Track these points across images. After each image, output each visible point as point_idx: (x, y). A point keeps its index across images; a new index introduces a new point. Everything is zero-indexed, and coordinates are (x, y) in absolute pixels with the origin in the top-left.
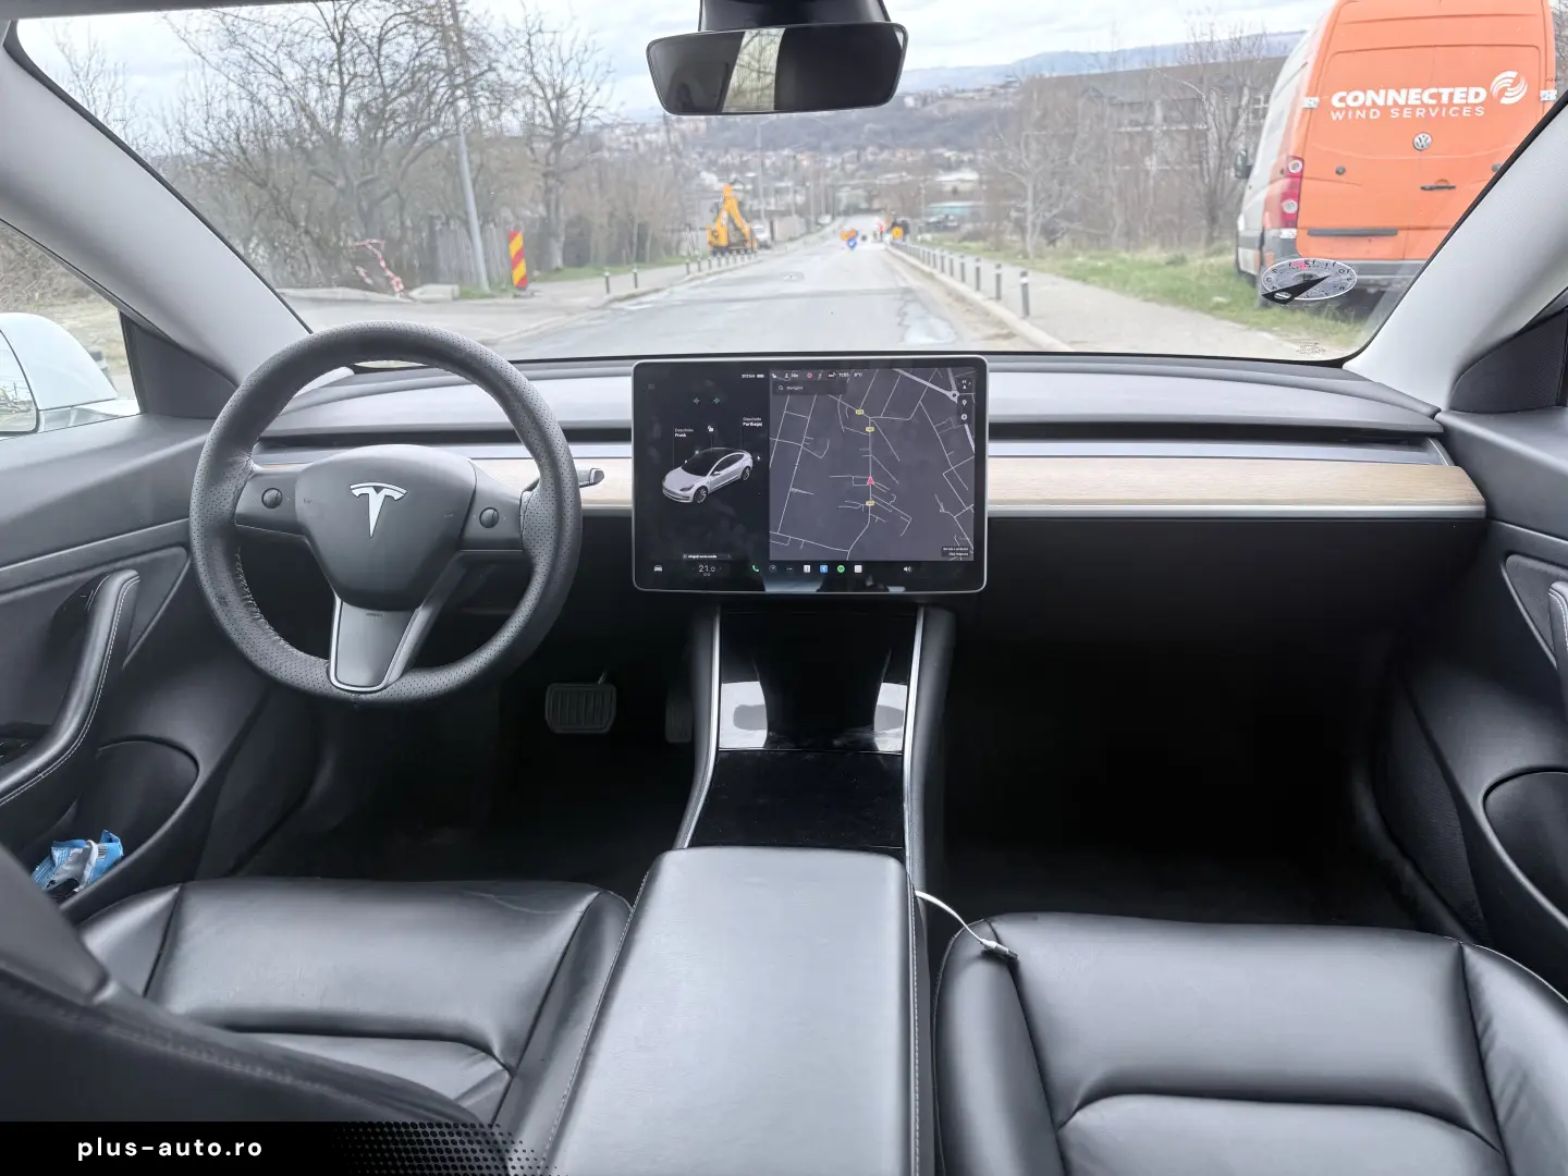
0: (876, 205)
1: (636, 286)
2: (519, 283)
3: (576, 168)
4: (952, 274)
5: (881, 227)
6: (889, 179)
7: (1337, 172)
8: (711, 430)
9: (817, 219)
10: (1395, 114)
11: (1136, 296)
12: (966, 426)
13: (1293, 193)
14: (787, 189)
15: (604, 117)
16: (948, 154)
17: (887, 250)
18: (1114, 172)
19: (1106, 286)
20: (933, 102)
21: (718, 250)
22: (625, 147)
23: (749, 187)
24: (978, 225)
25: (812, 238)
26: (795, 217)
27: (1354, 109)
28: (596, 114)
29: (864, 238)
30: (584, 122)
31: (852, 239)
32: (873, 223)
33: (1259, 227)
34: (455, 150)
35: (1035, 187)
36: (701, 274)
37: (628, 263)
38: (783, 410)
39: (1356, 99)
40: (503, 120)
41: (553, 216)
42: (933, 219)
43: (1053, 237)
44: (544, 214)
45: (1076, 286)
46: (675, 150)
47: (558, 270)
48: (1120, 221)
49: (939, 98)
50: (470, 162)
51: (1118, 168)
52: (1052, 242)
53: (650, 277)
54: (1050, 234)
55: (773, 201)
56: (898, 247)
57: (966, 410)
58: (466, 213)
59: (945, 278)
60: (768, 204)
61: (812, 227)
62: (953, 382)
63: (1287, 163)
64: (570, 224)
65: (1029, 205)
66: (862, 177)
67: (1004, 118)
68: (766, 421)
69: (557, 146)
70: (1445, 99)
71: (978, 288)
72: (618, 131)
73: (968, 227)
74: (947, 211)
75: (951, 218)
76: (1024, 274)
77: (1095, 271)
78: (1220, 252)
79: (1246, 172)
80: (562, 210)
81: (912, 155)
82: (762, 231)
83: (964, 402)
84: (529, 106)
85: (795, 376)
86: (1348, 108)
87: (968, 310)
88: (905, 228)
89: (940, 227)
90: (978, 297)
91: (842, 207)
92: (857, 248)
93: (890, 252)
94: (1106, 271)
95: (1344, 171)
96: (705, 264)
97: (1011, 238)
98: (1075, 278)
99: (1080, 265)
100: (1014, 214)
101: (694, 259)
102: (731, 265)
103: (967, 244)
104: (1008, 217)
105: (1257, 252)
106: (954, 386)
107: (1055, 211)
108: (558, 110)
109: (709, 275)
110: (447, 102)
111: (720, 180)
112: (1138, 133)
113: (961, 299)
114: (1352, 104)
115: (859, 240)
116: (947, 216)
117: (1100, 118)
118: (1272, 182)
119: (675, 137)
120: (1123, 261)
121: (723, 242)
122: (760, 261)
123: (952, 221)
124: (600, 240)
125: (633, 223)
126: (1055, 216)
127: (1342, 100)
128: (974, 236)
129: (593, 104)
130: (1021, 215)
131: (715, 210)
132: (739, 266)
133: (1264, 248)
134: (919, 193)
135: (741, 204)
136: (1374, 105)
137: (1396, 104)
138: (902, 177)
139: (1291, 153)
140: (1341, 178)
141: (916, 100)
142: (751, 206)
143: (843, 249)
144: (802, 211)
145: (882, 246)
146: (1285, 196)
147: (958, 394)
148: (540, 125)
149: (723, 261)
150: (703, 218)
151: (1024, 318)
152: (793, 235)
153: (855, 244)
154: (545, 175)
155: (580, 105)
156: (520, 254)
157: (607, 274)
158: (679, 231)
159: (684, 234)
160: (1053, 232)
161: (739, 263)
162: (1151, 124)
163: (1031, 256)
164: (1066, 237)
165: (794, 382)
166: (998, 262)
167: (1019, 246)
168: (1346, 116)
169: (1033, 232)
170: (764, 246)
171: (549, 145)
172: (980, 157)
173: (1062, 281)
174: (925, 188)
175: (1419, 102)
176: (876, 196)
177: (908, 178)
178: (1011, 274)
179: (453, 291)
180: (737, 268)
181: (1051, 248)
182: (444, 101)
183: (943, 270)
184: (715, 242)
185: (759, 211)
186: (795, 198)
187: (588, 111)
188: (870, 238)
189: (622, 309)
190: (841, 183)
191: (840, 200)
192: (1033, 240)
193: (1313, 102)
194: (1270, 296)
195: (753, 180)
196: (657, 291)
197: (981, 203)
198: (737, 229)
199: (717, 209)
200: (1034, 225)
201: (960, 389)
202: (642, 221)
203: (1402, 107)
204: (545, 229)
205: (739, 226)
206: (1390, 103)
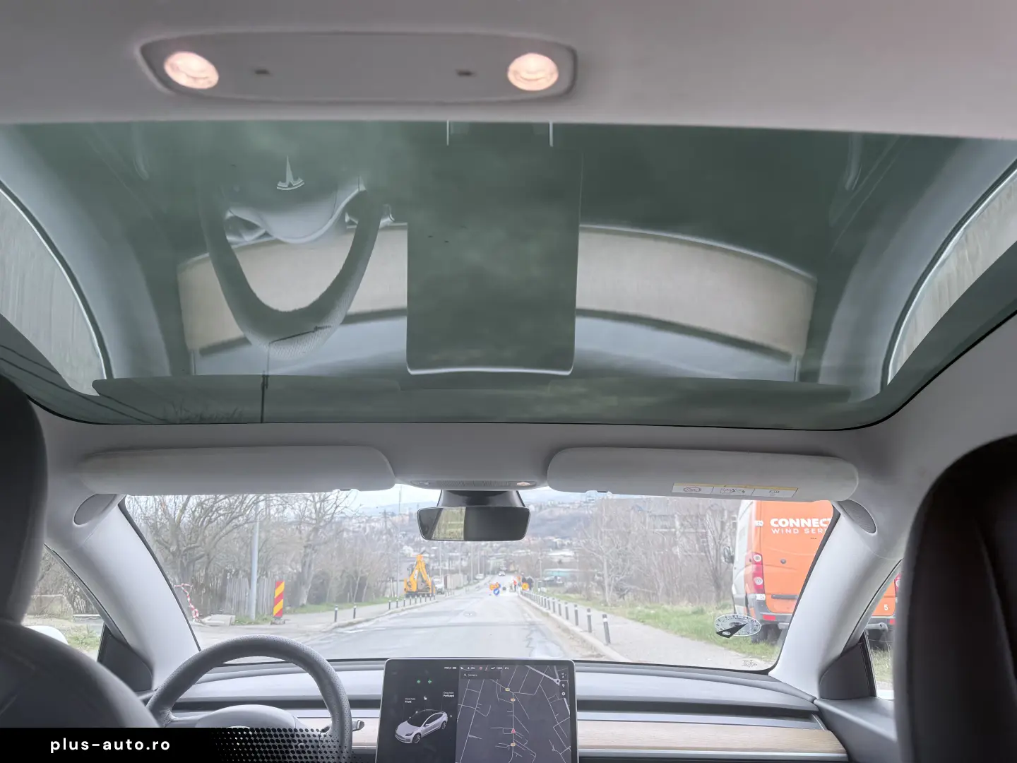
0: (512, 568)
1: (355, 617)
2: (277, 614)
3: (325, 543)
4: (560, 614)
5: (515, 582)
6: (520, 553)
7: (782, 562)
8: (426, 699)
9: (474, 576)
10: (807, 531)
11: (676, 633)
12: (565, 699)
13: (759, 572)
14: (457, 557)
15: (348, 512)
16: (555, 540)
17: (519, 596)
18: (655, 554)
19: (656, 626)
20: (545, 509)
21: (410, 594)
22: (357, 530)
23: (433, 555)
24: (575, 583)
25: (471, 588)
26: (461, 575)
27: (784, 528)
28: (343, 511)
29: (504, 589)
30: (335, 516)
31: (496, 589)
32: (510, 579)
33: (744, 592)
34: (251, 531)
35: (608, 561)
36: (397, 609)
37: (350, 601)
38: (465, 687)
39: (784, 523)
40: (285, 514)
41: (306, 571)
42: (547, 579)
43: (622, 593)
44: (300, 570)
45: (639, 625)
46: (389, 532)
47: (303, 606)
48: (662, 585)
49: (548, 506)
50: (260, 537)
51: (657, 553)
52: (622, 596)
53: (364, 611)
54: (620, 592)
55: (447, 564)
56: (525, 595)
57: (564, 690)
58: (251, 569)
59: (555, 616)
60: (445, 566)
61: (471, 580)
62: (557, 673)
63: (753, 556)
64: (316, 576)
65: (605, 572)
66: (503, 552)
67: (587, 521)
68: (456, 694)
69: (316, 530)
71: (577, 624)
72: (354, 521)
73: (569, 585)
74: (556, 574)
75: (558, 578)
76: (605, 616)
77: (648, 616)
78: (724, 607)
79: (732, 559)
80: (312, 568)
81: (533, 540)
82: (439, 583)
83: (563, 685)
84: (302, 507)
85: (473, 668)
86: (780, 527)
87: (571, 638)
88: (530, 583)
89: (551, 583)
90: (577, 629)
91: (491, 569)
92: (500, 595)
93: (522, 599)
94: (656, 617)
95: (785, 562)
96: (401, 603)
97: (596, 592)
98: (637, 620)
99: (640, 612)
100: (597, 578)
101: (394, 600)
102: (418, 604)
103: (568, 595)
104: (593, 579)
105: (745, 608)
106: (557, 676)
107: (621, 578)
108: (320, 508)
109: (403, 610)
110: (253, 503)
111: (414, 551)
112: (666, 532)
113: (566, 630)
115: (501, 589)
116: (556, 577)
117: (644, 523)
118: (746, 566)
119: (389, 525)
120: (666, 610)
121: (414, 589)
122: (437, 602)
123: (559, 580)
124: (334, 588)
125: (357, 577)
126: (621, 580)
127: (776, 523)
128: (574, 590)
129: (343, 505)
130: (601, 578)
131: (410, 569)
132: (423, 605)
133: (749, 606)
134: (538, 562)
135: (427, 566)
136: (795, 527)
137: (806, 527)
138: (527, 552)
139: (754, 551)
140: (784, 565)
141: (535, 507)
142: (433, 567)
143: (490, 595)
144: (465, 571)
145: (515, 594)
146: (755, 575)
147: (560, 681)
148: (308, 517)
149: (413, 601)
150: (402, 574)
151: (607, 645)
152: (459, 586)
153: (499, 592)
154: (305, 547)
155: (335, 506)
156: (280, 596)
157: (336, 609)
158: (387, 581)
159: (389, 584)
160: (622, 590)
161: (424, 602)
162: (674, 527)
163: (609, 605)
164: (630, 593)
165: (472, 672)
166: (588, 607)
167: (601, 598)
168: (780, 531)
169: (610, 589)
170: (440, 592)
171: (310, 529)
172: (574, 543)
173: (630, 622)
174: (542, 560)
175: (818, 526)
176: (511, 563)
177: (531, 553)
178: (596, 615)
179: (231, 618)
180: (422, 606)
181: (622, 600)
182: (251, 502)
183: (554, 611)
184: (408, 589)
185: (438, 570)
186: (461, 563)
187: (339, 509)
188: (508, 589)
189: (342, 633)
190: (490, 555)
191: (489, 564)
192: (609, 595)
193: (761, 523)
194: (720, 633)
195: (435, 551)
196: (367, 621)
197: (576, 570)
198: (423, 581)
200: (609, 585)
201: (561, 678)
202: (363, 575)
203: (810, 528)
204: (300, 580)
205: (425, 579)
206: (803, 525)
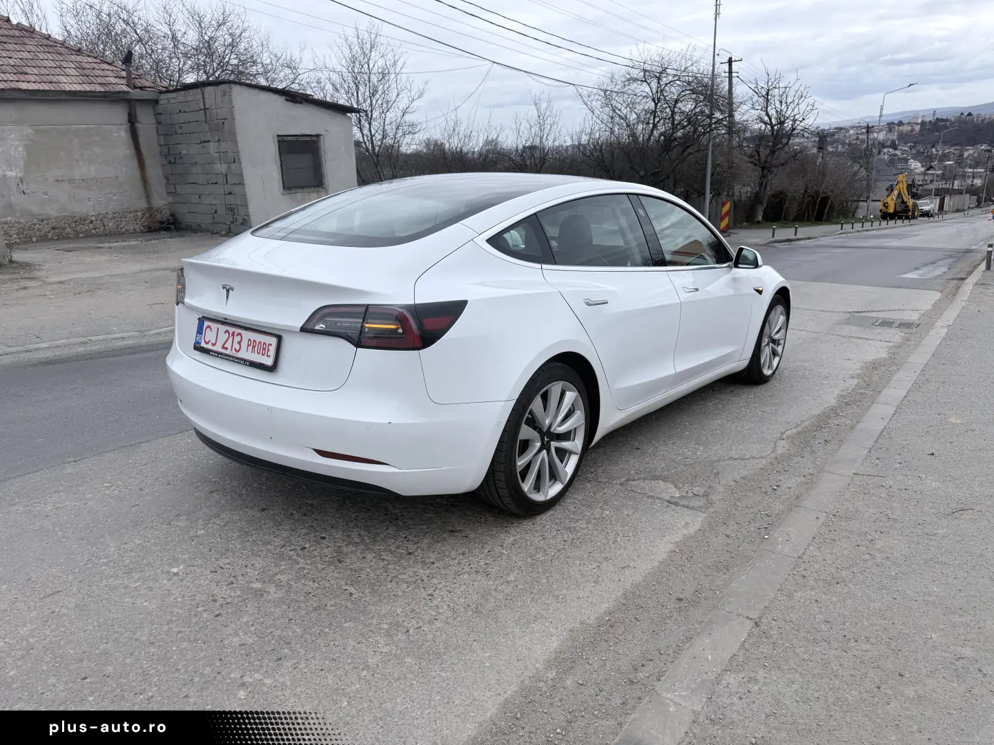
1: (796, 235)
2: (724, 228)
21: (886, 216)
41: (762, 190)
47: (759, 222)
64: (773, 196)
108: (777, 131)
110: (704, 132)
119: (894, 136)
121: (891, 210)
122: (916, 225)
124: (792, 208)
125: (818, 197)
150: (880, 192)
152: (963, 207)
156: (727, 214)
157: (774, 227)
158: (858, 201)
159: (861, 204)
170: (930, 214)
171: (768, 151)
184: (885, 210)
189: (776, 248)
196: (810, 238)
198: (903, 202)
199: (891, 189)
202: (825, 195)
204: (756, 199)
205: (905, 200)
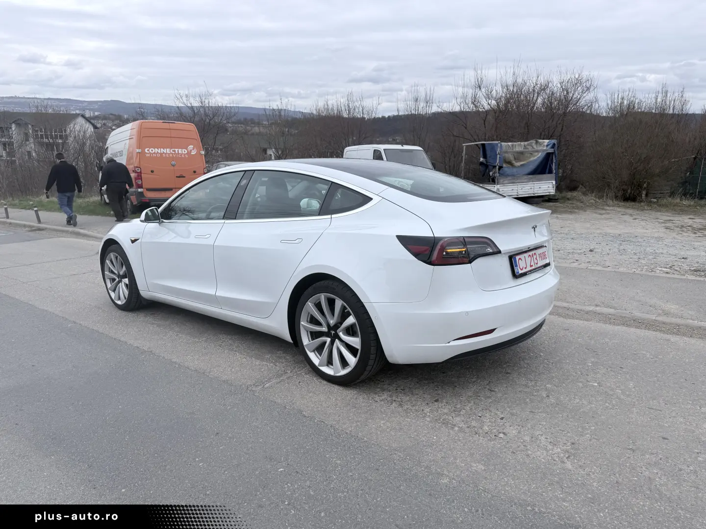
10: (164, 155)
13: (138, 178)
27: (153, 154)
39: (152, 150)
63: (136, 169)
70: (177, 152)
95: (153, 171)
114: (151, 152)
127: (148, 150)
136: (158, 152)
137: (164, 153)
139: (136, 166)
168: (150, 155)
175: (170, 152)
193: (140, 151)
203: (166, 154)
206: (162, 152)
